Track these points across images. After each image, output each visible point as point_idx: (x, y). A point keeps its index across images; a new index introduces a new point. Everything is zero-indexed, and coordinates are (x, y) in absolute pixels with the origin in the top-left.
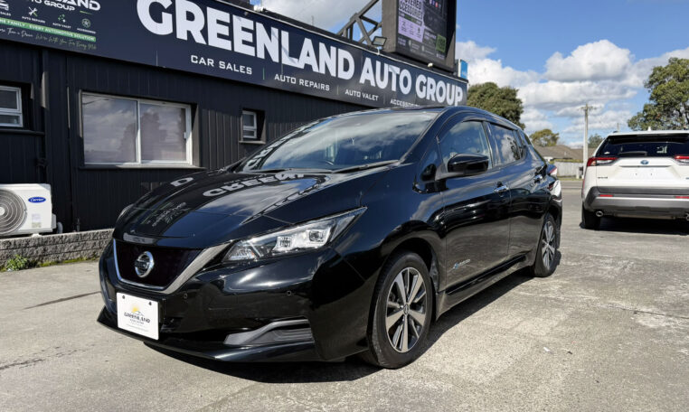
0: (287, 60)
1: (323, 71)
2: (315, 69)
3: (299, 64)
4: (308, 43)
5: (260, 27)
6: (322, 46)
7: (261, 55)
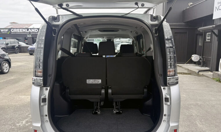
0: (27, 31)
1: (32, 32)
2: (31, 32)
3: (29, 31)
4: (30, 29)
5: (23, 29)
6: (32, 29)
7: (23, 32)
